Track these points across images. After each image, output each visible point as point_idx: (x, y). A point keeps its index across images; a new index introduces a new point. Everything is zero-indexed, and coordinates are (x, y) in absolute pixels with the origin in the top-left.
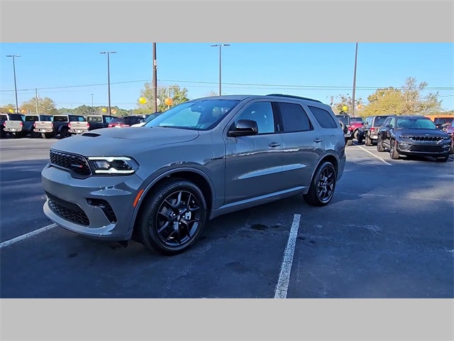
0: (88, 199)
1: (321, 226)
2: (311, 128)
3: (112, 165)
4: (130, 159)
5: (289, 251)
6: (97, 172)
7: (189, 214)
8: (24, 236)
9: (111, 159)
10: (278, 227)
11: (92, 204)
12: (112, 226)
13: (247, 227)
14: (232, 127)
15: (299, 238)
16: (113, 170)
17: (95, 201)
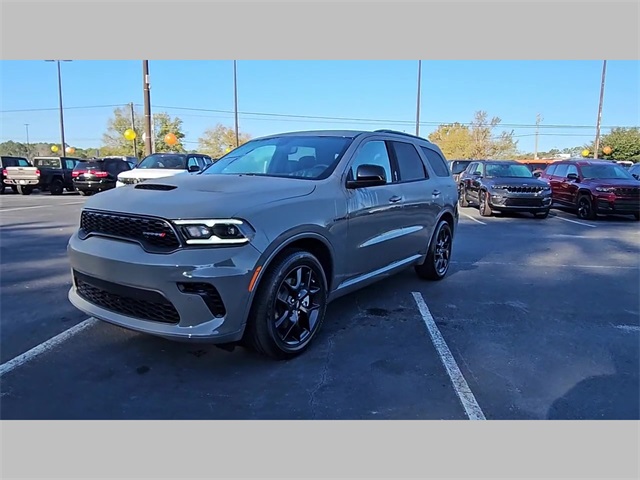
0: (178, 284)
1: (454, 306)
2: (427, 177)
3: (213, 231)
4: (240, 222)
5: (438, 341)
6: (189, 242)
7: (307, 299)
8: (40, 348)
9: (211, 223)
10: (401, 310)
11: (184, 291)
12: (220, 321)
13: (362, 314)
14: (350, 176)
15: (438, 323)
16: (215, 240)
17: (190, 287)
